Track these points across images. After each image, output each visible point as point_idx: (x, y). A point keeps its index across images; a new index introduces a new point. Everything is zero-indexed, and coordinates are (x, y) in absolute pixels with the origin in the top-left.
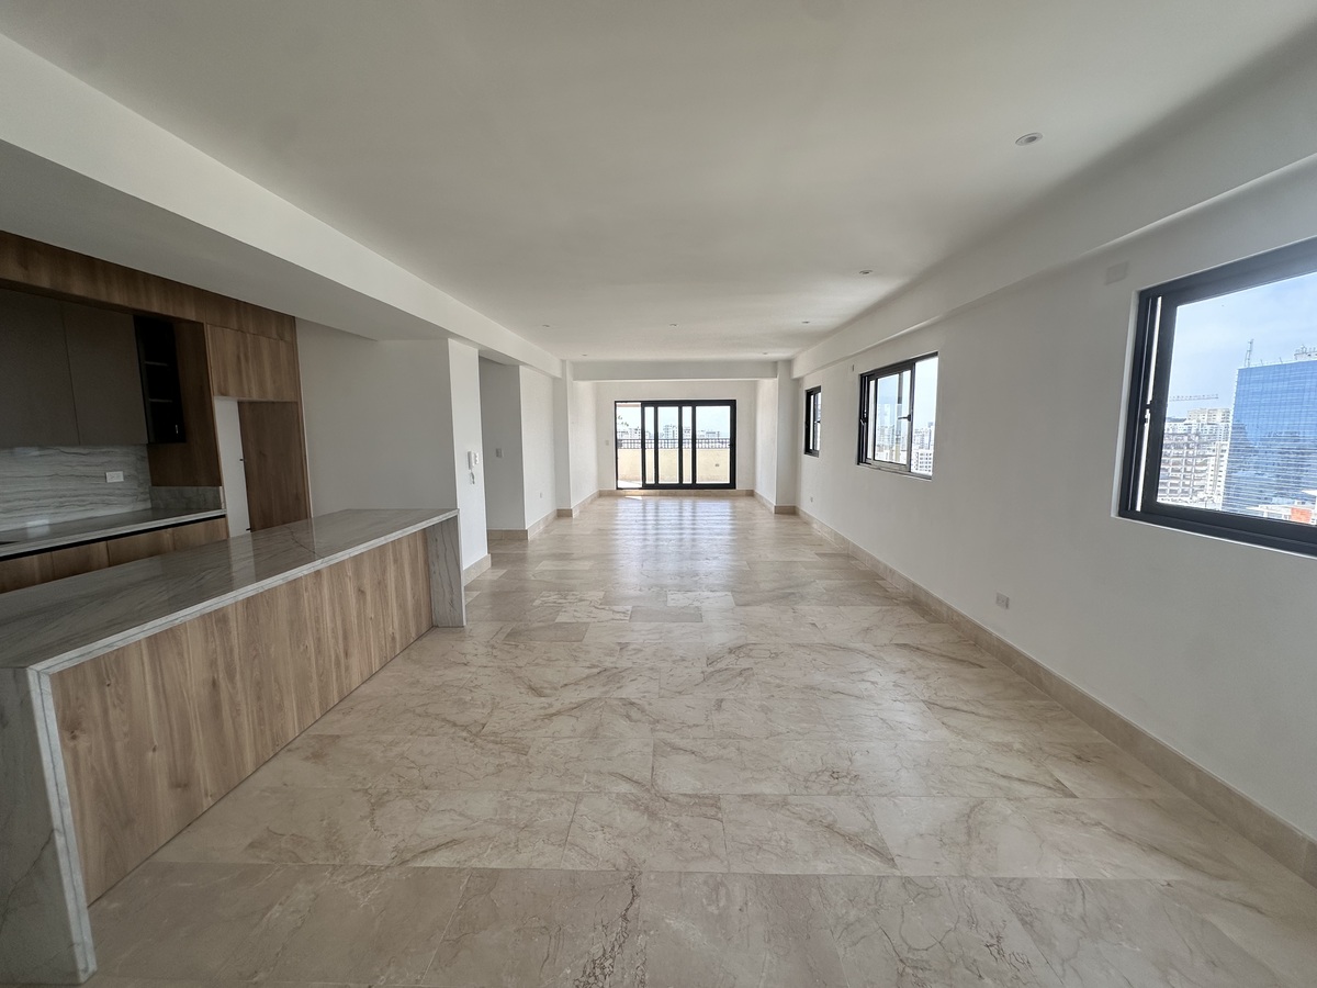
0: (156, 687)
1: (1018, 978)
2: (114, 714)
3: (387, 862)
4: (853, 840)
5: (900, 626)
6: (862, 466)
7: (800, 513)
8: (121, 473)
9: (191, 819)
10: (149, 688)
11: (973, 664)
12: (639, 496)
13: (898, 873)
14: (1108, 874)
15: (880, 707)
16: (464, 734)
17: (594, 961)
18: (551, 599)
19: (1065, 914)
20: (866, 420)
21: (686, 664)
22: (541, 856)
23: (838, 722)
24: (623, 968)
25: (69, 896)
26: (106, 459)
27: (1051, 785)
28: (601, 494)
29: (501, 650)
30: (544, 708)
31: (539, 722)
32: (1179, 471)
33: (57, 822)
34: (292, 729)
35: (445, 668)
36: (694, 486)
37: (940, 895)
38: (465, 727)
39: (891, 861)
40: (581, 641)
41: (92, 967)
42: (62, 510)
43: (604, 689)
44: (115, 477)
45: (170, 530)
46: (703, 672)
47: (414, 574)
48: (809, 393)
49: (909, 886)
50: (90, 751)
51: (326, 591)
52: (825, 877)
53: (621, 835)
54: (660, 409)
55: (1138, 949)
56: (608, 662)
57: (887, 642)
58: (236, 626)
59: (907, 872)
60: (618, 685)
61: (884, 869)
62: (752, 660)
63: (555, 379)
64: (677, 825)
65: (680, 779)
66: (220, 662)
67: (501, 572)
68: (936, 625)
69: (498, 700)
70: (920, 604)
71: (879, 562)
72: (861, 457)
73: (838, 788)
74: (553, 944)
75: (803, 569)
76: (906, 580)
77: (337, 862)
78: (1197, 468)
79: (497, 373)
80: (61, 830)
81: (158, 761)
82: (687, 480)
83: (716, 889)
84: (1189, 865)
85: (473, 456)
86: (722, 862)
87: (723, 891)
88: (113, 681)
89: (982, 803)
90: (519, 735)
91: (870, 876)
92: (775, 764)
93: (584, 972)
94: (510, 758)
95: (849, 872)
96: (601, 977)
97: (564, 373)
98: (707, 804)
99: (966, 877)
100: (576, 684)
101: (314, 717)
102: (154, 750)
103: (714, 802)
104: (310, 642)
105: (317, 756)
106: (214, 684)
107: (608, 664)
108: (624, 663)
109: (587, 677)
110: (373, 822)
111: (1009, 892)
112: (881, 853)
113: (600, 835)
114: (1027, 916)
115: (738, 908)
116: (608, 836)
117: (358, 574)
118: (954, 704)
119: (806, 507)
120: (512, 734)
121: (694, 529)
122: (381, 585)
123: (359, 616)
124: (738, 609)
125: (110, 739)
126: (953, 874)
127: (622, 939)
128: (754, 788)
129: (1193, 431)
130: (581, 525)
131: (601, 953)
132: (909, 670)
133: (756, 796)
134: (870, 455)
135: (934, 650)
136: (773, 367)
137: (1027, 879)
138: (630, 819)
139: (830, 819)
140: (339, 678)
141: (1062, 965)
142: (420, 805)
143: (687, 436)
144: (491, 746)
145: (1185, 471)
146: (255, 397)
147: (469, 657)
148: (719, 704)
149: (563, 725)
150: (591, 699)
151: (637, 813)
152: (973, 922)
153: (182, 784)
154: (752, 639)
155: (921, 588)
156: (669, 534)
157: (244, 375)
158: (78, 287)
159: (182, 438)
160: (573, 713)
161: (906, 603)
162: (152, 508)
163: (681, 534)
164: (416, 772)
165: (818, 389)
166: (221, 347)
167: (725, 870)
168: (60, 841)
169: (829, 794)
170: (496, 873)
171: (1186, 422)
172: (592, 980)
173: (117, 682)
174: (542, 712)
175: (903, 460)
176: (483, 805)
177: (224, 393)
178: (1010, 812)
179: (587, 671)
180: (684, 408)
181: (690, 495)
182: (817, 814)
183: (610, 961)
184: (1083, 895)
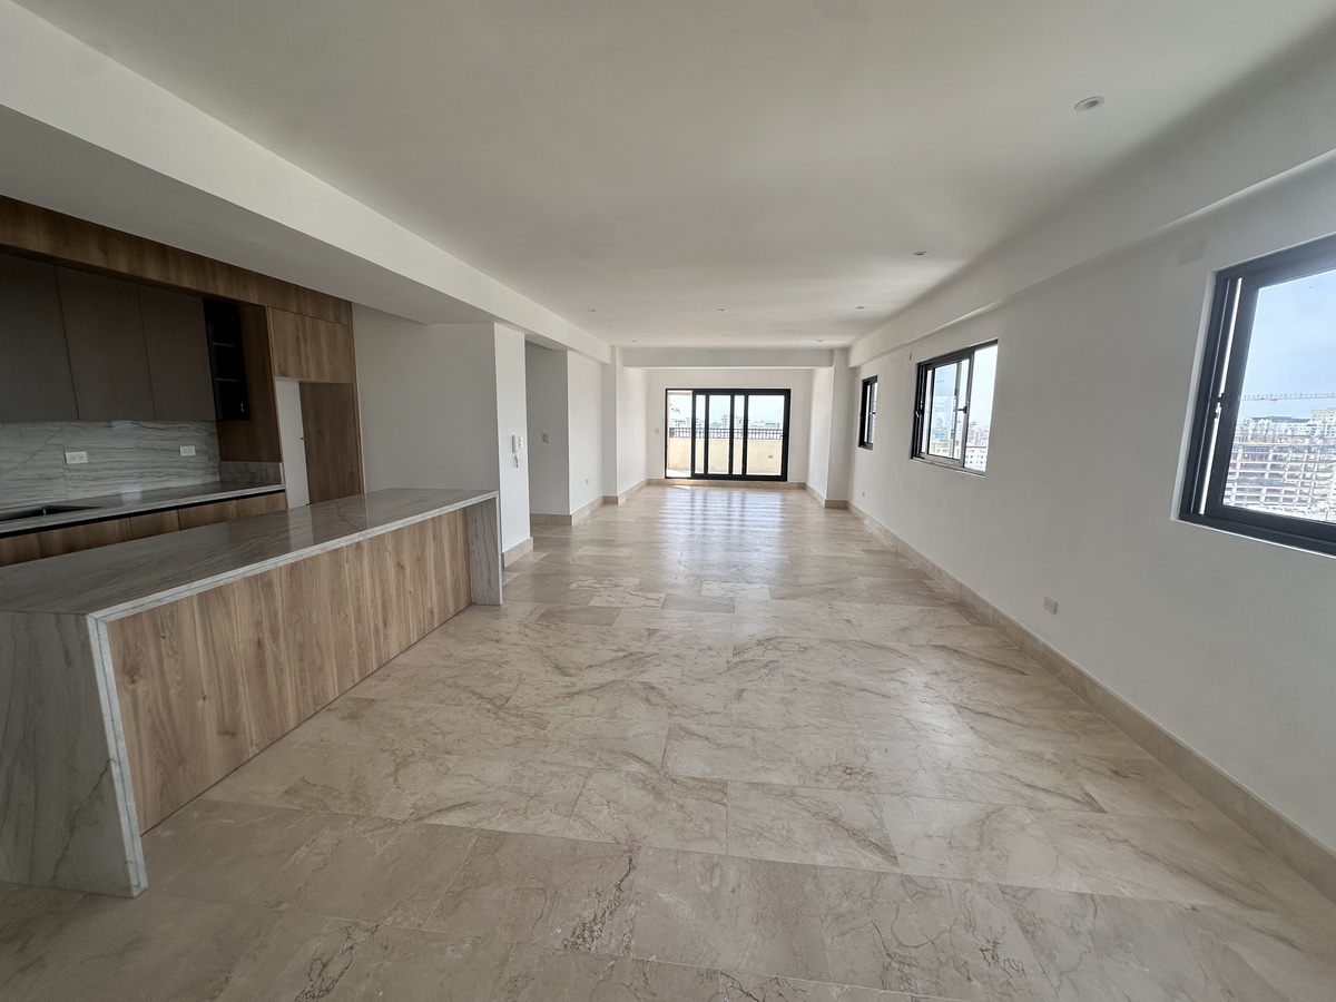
0: (206, 643)
1: (1009, 984)
2: (168, 663)
3: (404, 817)
4: (856, 835)
5: (941, 627)
6: (916, 460)
7: (852, 508)
8: (193, 448)
9: (237, 764)
10: (200, 643)
11: (1015, 670)
12: (687, 485)
13: (899, 871)
14: (1127, 893)
15: (906, 707)
16: (489, 706)
17: (584, 924)
18: (587, 583)
19: (1072, 927)
20: (922, 412)
21: (712, 653)
22: (549, 825)
23: (859, 720)
24: (611, 934)
25: (124, 819)
26: (180, 434)
27: (1080, 799)
28: (650, 483)
29: (532, 629)
30: (567, 687)
31: (560, 700)
32: (1297, 477)
33: (112, 753)
34: (333, 691)
35: (479, 644)
36: (744, 477)
37: (940, 896)
38: (490, 700)
39: (893, 859)
40: (611, 625)
41: (144, 884)
42: (142, 480)
43: (628, 673)
44: (188, 451)
45: (234, 502)
46: (728, 662)
47: (453, 553)
48: (866, 383)
49: (909, 885)
50: (147, 696)
51: (366, 565)
52: (823, 868)
53: (626, 811)
54: (711, 397)
55: (1147, 970)
56: (635, 647)
57: (924, 643)
58: (280, 593)
59: (908, 871)
60: (642, 669)
61: (885, 866)
62: (780, 653)
63: (604, 365)
64: (682, 806)
65: (690, 763)
66: (265, 624)
67: (543, 555)
68: (979, 628)
69: (524, 676)
70: (966, 608)
71: (927, 560)
72: (915, 452)
73: (851, 783)
74: (548, 905)
75: (847, 565)
76: (955, 581)
77: (361, 812)
78: (1319, 475)
79: (544, 358)
80: (116, 759)
81: (208, 710)
82: (737, 470)
83: (711, 870)
84: (1221, 891)
85: (517, 441)
86: (721, 844)
87: (717, 872)
88: (167, 633)
89: (1000, 810)
90: (539, 710)
91: (870, 871)
92: (788, 755)
93: (574, 933)
94: (529, 731)
95: (848, 866)
96: (589, 939)
97: (614, 361)
98: (714, 789)
99: (971, 881)
100: (600, 666)
101: (354, 681)
102: (204, 698)
103: (722, 787)
104: (350, 611)
105: (353, 717)
106: (260, 644)
107: (634, 649)
108: (650, 649)
109: (612, 660)
110: (396, 780)
111: (1015, 900)
112: (884, 849)
113: (605, 810)
114: (1029, 924)
115: (730, 889)
116: (613, 811)
117: (398, 549)
118: (987, 710)
119: (859, 502)
120: (533, 709)
121: (742, 521)
122: (420, 561)
123: (398, 588)
124: (774, 601)
125: (165, 687)
126: (958, 877)
127: (614, 907)
128: (764, 777)
129: (1318, 433)
130: (627, 513)
131: (592, 917)
132: (944, 672)
133: (764, 785)
134: (924, 450)
135: (973, 653)
136: (829, 355)
137: (1036, 889)
138: (637, 797)
139: (836, 812)
140: (378, 646)
141: (1059, 977)
142: (441, 769)
143: (738, 426)
144: (512, 719)
145: (1304, 477)
146: (313, 378)
147: (502, 635)
148: (740, 694)
149: (584, 704)
150: (614, 681)
151: (643, 792)
152: (970, 925)
153: (230, 732)
154: (782, 632)
155: (968, 590)
156: (717, 526)
157: (303, 355)
158: (152, 272)
159: (247, 416)
160: (594, 693)
161: (951, 604)
162: (221, 482)
163: (729, 525)
164: (440, 737)
165: (875, 379)
166: (282, 330)
167: (723, 853)
168: (115, 770)
169: (838, 788)
170: (505, 834)
171: (1309, 423)
172: (580, 941)
173: (171, 634)
174: (566, 690)
175: (957, 456)
176: (499, 772)
177: (284, 374)
178: (1029, 821)
179: (613, 654)
180: (736, 397)
181: (739, 487)
182: (824, 807)
183: (600, 925)
184: (1096, 911)
